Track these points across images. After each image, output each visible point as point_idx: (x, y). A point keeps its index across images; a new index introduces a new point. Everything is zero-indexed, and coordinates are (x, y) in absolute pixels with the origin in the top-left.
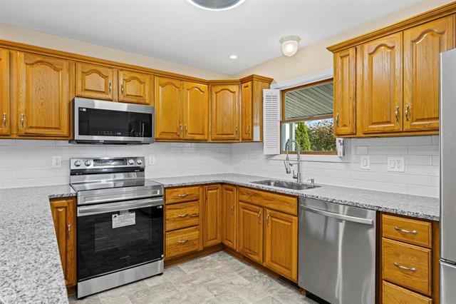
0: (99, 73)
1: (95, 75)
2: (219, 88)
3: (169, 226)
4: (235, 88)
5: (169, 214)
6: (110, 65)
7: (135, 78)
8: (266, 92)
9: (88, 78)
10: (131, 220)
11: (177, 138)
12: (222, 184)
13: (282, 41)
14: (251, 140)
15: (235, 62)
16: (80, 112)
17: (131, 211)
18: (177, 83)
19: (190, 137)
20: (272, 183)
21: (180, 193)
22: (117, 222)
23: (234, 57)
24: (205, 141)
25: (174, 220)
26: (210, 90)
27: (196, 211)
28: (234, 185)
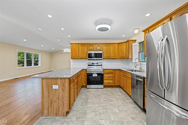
0: (92, 46)
1: (91, 46)
2: (120, 45)
3: (105, 78)
4: (125, 44)
5: (105, 75)
6: (94, 44)
7: (99, 46)
8: (133, 44)
9: (90, 47)
10: (96, 75)
11: (109, 58)
12: (120, 70)
13: (133, 30)
14: (128, 58)
15: (124, 37)
16: (88, 54)
17: (96, 73)
18: (109, 45)
19: (112, 58)
20: (134, 71)
21: (108, 71)
22: (94, 75)
23: (124, 36)
24: (117, 59)
25: (106, 77)
26: (118, 45)
27: (112, 76)
28: (122, 70)
